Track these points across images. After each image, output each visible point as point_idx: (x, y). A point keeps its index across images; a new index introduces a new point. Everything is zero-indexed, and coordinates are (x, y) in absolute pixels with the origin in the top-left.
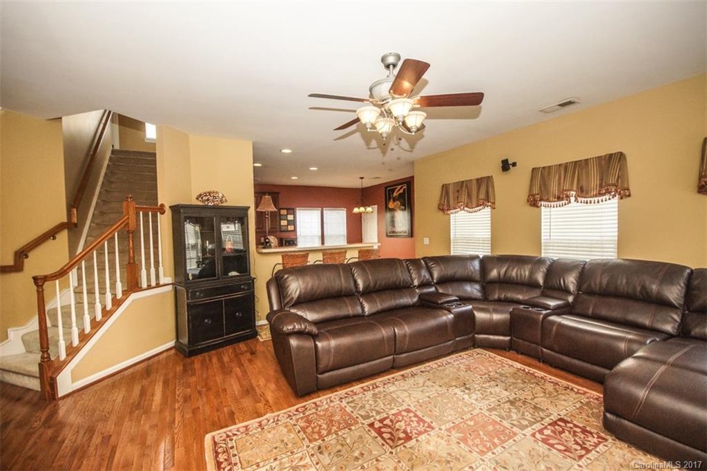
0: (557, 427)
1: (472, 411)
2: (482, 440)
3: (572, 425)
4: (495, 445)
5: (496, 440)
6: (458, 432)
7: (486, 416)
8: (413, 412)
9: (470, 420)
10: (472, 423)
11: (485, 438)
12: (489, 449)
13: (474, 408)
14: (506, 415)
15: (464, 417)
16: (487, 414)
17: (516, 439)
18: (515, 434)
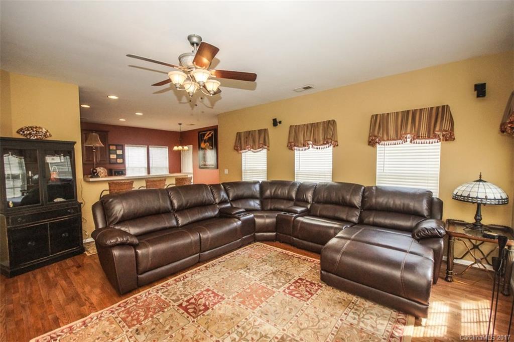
0: (297, 284)
1: (250, 283)
2: (254, 300)
3: (305, 281)
4: (262, 302)
5: (263, 299)
6: (240, 298)
7: (258, 285)
8: (211, 291)
9: (248, 288)
10: (249, 291)
11: (256, 298)
12: (258, 305)
13: (251, 281)
14: (270, 282)
15: (245, 288)
16: (259, 283)
17: (274, 295)
18: (274, 292)
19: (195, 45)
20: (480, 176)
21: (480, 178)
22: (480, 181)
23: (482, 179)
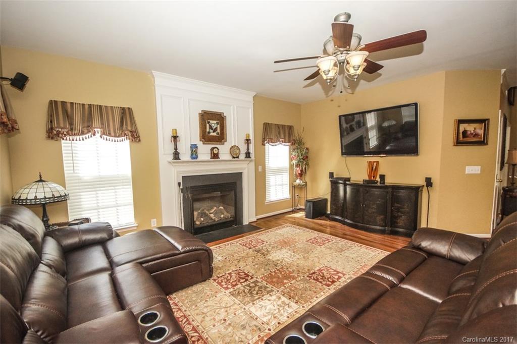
1: (284, 289)
2: (281, 273)
4: (275, 272)
5: (273, 274)
6: (294, 276)
7: (275, 286)
9: (286, 283)
10: (285, 281)
11: (278, 274)
12: (278, 270)
13: (282, 291)
14: (262, 288)
15: (290, 284)
16: (274, 288)
17: (262, 276)
18: (262, 278)
20: (40, 176)
21: (41, 178)
22: (41, 181)
23: (42, 179)
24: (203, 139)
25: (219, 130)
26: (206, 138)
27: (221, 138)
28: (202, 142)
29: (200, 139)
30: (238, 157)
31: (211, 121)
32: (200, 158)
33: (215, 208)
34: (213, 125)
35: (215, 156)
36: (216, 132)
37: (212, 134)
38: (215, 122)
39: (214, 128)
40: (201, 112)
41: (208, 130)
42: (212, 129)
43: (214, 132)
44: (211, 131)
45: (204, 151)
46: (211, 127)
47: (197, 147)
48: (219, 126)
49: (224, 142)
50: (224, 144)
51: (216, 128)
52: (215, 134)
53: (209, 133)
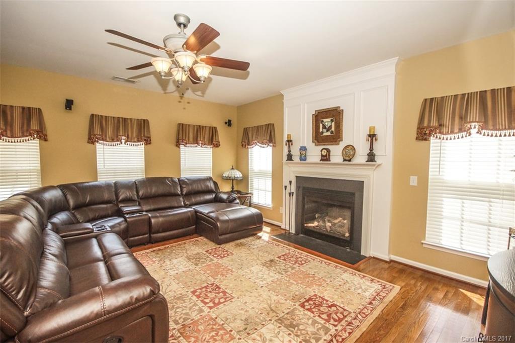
19: (182, 26)
24: (316, 140)
25: (333, 129)
26: (318, 138)
27: (336, 138)
28: (314, 144)
29: (313, 140)
30: (350, 160)
31: (325, 120)
32: (309, 160)
33: (341, 219)
34: (327, 124)
35: (326, 158)
36: (330, 131)
37: (326, 134)
38: (329, 120)
39: (327, 127)
40: (314, 113)
41: (321, 130)
42: (326, 128)
43: (327, 131)
44: (325, 130)
45: (315, 152)
46: (324, 127)
47: (306, 149)
48: (333, 123)
49: (339, 141)
50: (339, 144)
51: (331, 127)
52: (329, 134)
53: (322, 133)
